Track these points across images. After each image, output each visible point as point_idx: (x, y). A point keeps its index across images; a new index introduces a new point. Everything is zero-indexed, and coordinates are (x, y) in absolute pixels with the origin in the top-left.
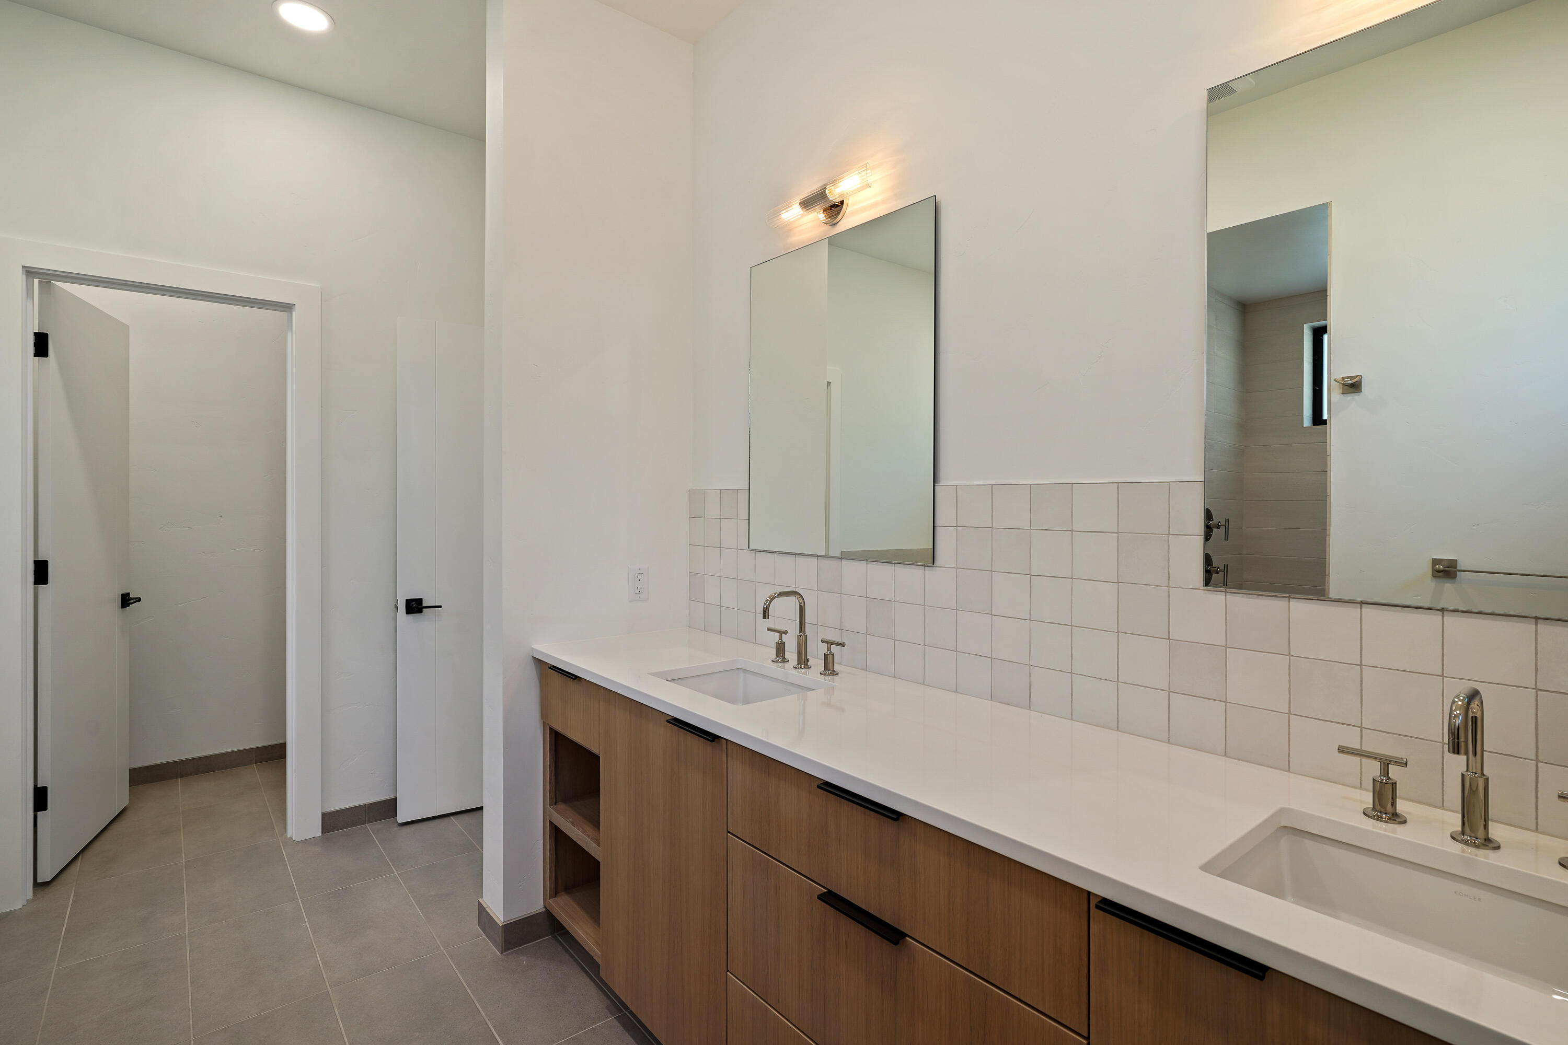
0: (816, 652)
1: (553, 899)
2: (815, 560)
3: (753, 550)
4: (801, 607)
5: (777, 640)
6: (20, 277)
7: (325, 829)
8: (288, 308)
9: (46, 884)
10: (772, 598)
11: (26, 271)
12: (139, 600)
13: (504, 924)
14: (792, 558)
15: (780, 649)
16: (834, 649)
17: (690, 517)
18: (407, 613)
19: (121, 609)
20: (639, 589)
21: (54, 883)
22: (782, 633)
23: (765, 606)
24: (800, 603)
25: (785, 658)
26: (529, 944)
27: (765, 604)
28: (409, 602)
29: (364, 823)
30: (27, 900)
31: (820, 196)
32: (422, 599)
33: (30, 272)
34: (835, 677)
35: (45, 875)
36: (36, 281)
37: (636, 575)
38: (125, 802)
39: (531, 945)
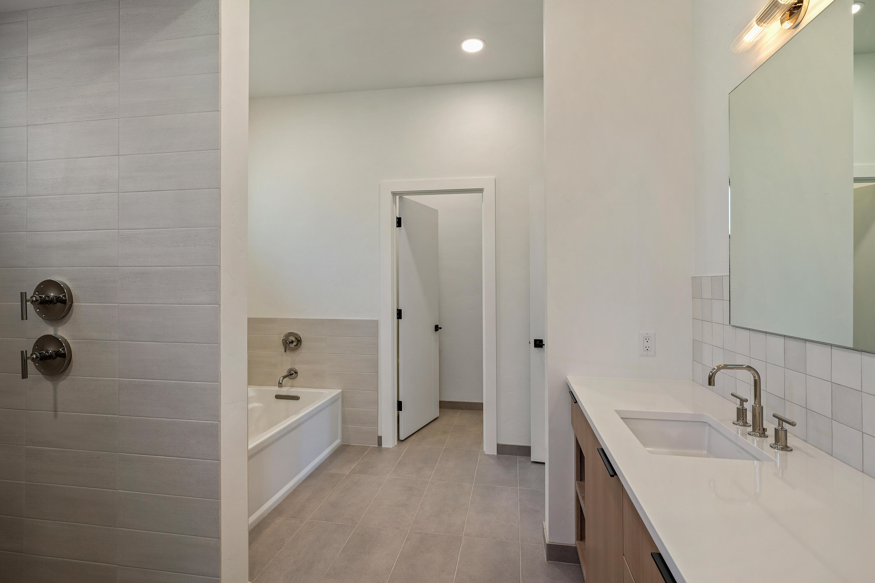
0: (770, 425)
1: (579, 541)
2: (782, 340)
3: (733, 326)
4: (755, 381)
5: (738, 406)
6: (390, 196)
7: (498, 452)
8: (481, 191)
9: (402, 441)
10: (719, 368)
11: (393, 193)
12: (441, 328)
13: (549, 543)
14: (763, 336)
15: (741, 413)
16: (786, 426)
17: (693, 298)
18: (535, 347)
19: (435, 332)
20: (647, 348)
21: (404, 442)
22: (743, 401)
23: (711, 374)
24: (754, 377)
25: (747, 423)
26: (565, 563)
27: (711, 372)
28: (536, 341)
29: (517, 455)
30: (395, 445)
31: (773, 7)
32: (542, 340)
33: (394, 194)
34: (789, 453)
35: (402, 437)
36: (398, 197)
37: (645, 338)
38: (438, 415)
39: (566, 564)
